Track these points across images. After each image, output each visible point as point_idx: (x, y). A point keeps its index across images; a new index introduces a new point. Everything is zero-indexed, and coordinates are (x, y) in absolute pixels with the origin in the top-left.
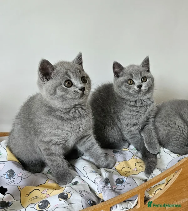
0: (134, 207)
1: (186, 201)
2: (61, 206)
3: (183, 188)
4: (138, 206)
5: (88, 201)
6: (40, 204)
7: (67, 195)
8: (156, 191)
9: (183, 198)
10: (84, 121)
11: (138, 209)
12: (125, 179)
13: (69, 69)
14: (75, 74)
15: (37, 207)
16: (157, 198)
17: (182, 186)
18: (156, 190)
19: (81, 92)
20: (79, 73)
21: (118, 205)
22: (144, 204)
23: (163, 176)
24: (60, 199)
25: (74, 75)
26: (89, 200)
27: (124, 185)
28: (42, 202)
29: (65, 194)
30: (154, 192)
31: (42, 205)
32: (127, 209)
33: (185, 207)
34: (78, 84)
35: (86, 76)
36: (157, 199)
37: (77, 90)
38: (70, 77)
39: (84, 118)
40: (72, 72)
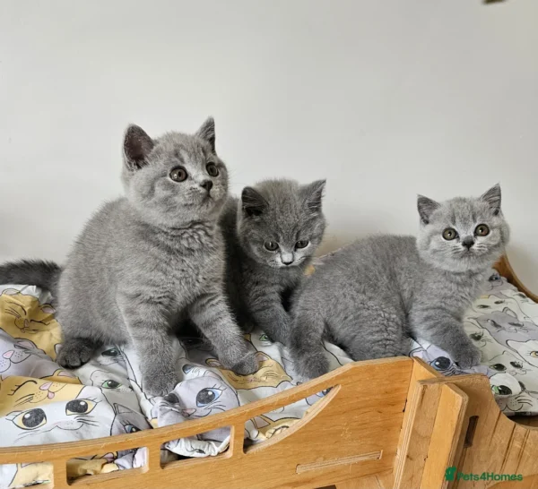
0: (219, 454)
1: (349, 465)
2: (66, 426)
3: (340, 432)
4: (229, 454)
5: (127, 427)
6: (27, 416)
7: (86, 405)
8: (276, 430)
9: (341, 455)
10: (207, 260)
11: (227, 460)
12: (219, 392)
13: (181, 146)
14: (194, 155)
15: (19, 421)
16: (276, 442)
17: (339, 428)
18: (277, 428)
19: (202, 190)
20: (202, 154)
21: (182, 441)
22: (242, 452)
23: (293, 396)
24: (69, 412)
25: (190, 156)
26: (130, 424)
27: (211, 409)
28: (30, 412)
29: (82, 403)
30: (273, 431)
31: (30, 418)
32: (203, 455)
33: (346, 477)
34: (198, 175)
35: (216, 162)
36: (275, 445)
37: (196, 186)
38: (182, 160)
39: (209, 255)
40: (186, 150)
